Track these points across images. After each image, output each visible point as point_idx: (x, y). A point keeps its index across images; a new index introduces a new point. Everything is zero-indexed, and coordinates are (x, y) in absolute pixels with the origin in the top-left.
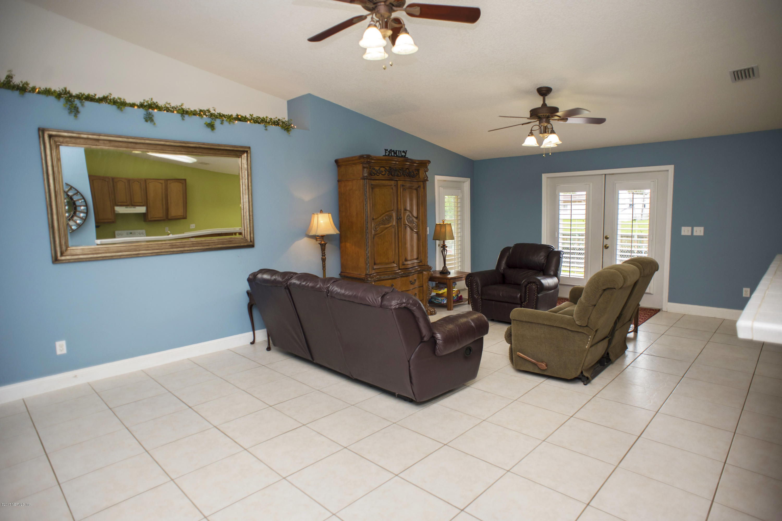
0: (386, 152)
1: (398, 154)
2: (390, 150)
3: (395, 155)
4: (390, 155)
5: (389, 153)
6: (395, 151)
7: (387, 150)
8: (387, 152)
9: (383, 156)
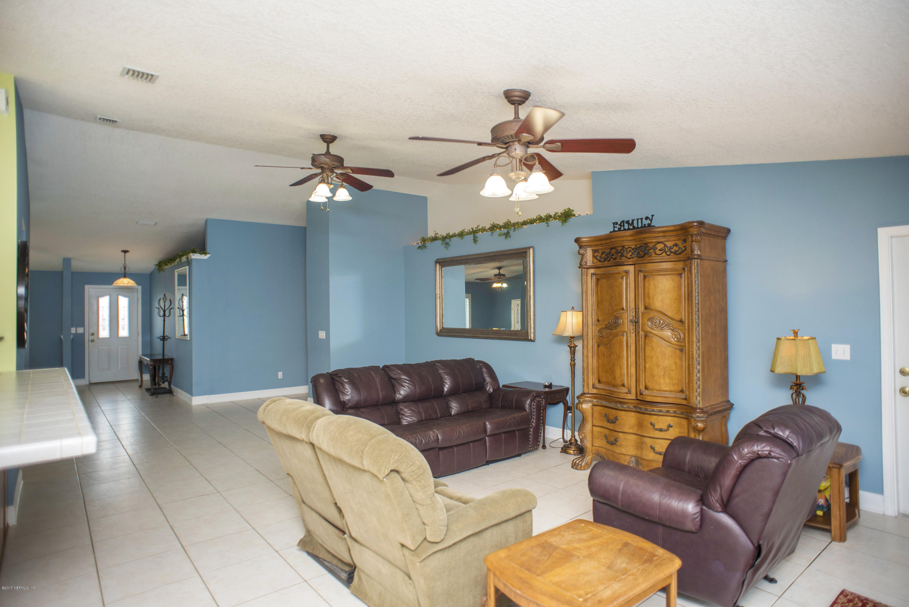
0: (615, 226)
1: (635, 225)
2: (621, 223)
3: (631, 227)
4: (622, 228)
5: (620, 227)
6: (630, 222)
7: (616, 223)
8: (617, 226)
9: (611, 232)
